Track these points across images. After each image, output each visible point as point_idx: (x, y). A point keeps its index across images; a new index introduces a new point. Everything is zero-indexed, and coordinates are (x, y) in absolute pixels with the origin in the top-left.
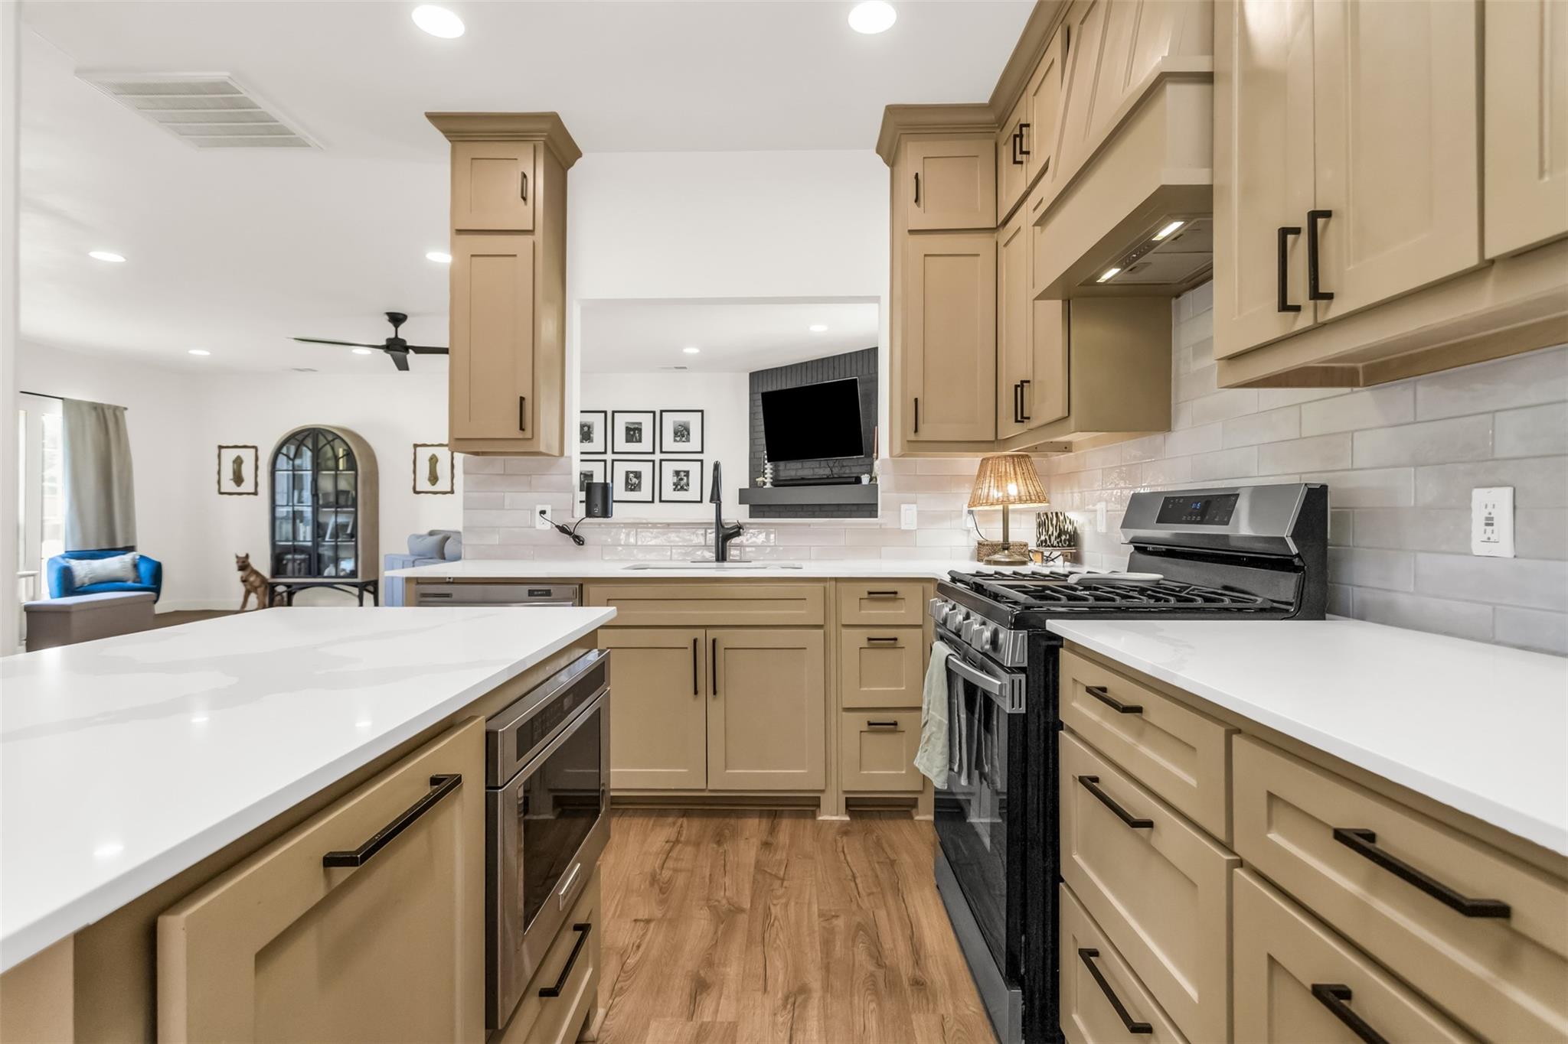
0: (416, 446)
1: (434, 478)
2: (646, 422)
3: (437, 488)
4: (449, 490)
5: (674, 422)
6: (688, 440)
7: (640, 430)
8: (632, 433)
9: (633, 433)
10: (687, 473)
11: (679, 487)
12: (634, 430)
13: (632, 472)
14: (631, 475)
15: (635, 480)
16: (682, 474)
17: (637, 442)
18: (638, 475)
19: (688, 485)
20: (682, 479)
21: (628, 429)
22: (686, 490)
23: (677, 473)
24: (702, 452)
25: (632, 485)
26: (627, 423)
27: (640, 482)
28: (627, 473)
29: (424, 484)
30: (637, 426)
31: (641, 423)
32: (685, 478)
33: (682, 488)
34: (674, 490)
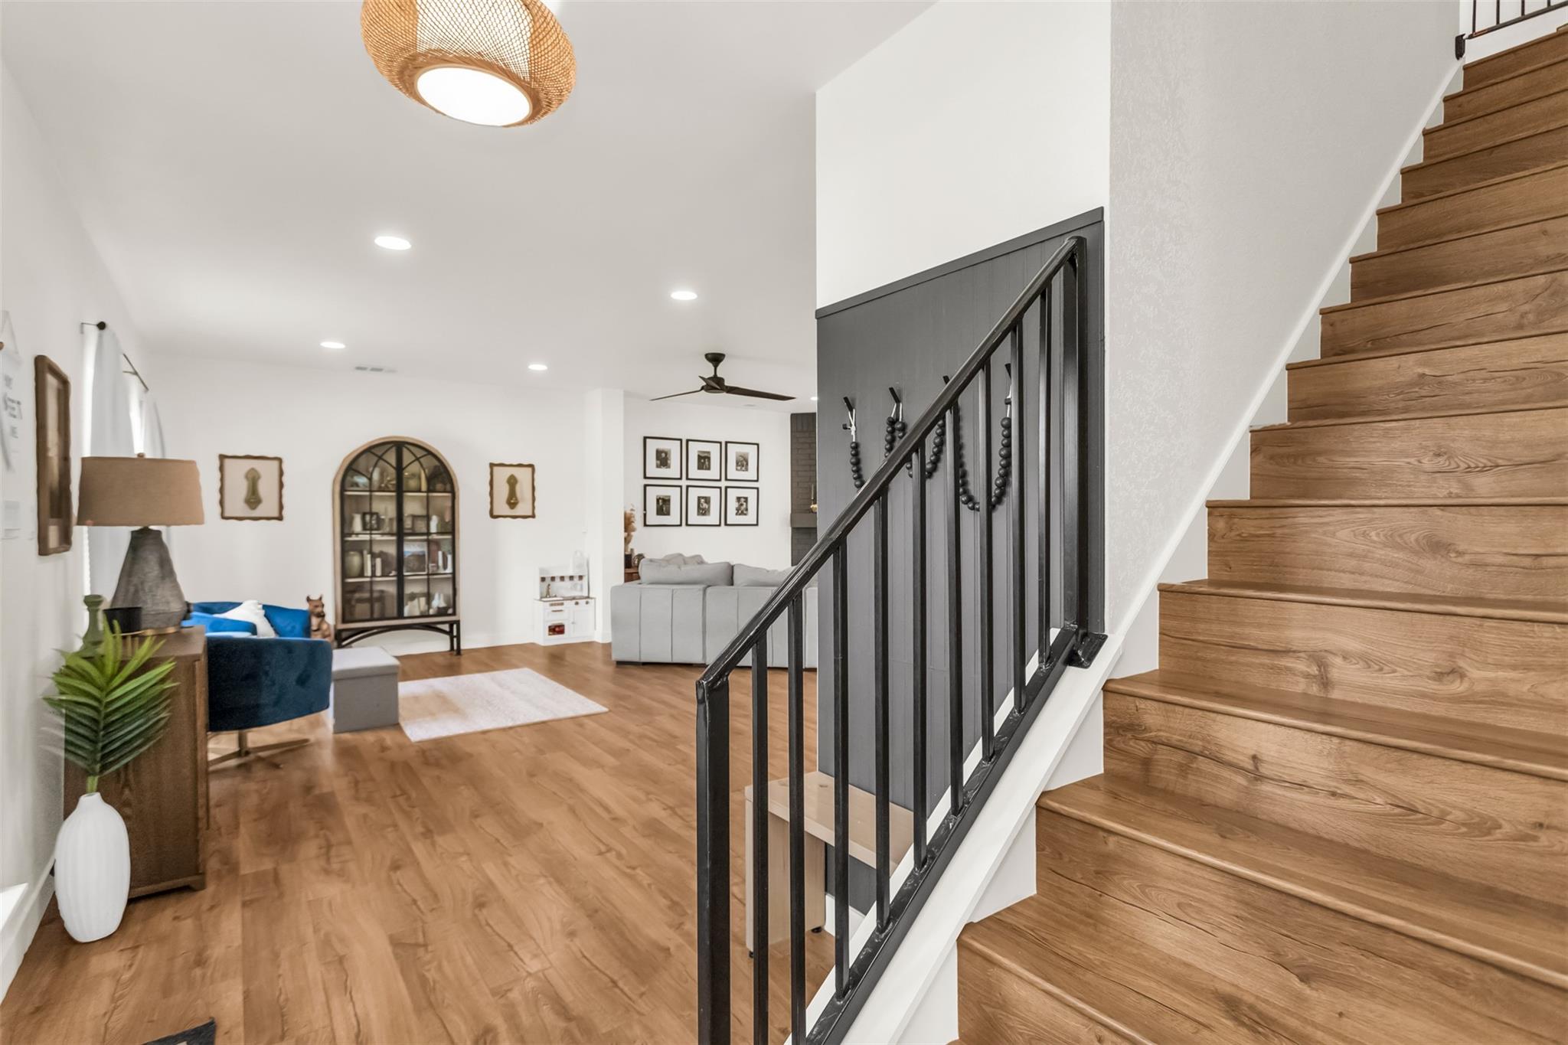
0: (492, 465)
1: (512, 502)
2: (714, 451)
3: (517, 511)
4: (530, 514)
5: (737, 453)
6: (747, 470)
7: (709, 458)
8: (702, 461)
9: (704, 461)
10: (746, 499)
11: (740, 512)
12: (705, 458)
13: (703, 498)
14: (703, 500)
15: (705, 506)
16: (743, 500)
17: (706, 469)
18: (707, 500)
19: (747, 510)
20: (742, 505)
21: (700, 457)
22: (745, 514)
23: (739, 499)
24: (757, 481)
25: (703, 509)
26: (699, 452)
27: (709, 507)
28: (699, 498)
29: (502, 507)
30: (706, 455)
31: (709, 453)
32: (745, 504)
33: (742, 513)
34: (737, 514)
